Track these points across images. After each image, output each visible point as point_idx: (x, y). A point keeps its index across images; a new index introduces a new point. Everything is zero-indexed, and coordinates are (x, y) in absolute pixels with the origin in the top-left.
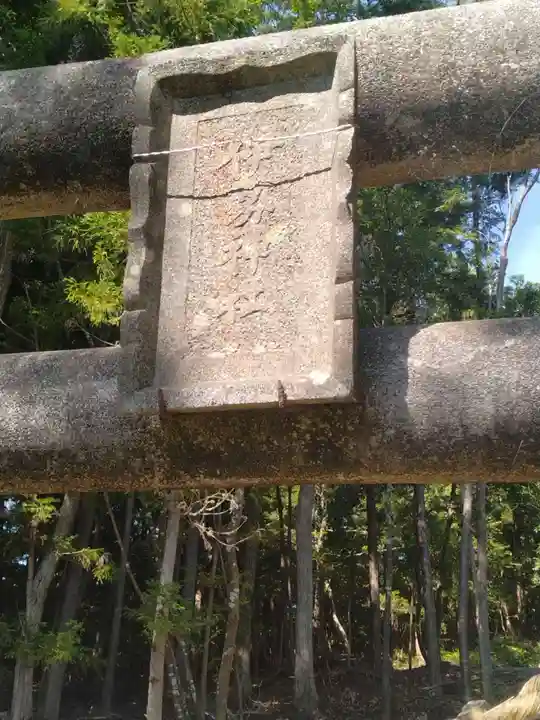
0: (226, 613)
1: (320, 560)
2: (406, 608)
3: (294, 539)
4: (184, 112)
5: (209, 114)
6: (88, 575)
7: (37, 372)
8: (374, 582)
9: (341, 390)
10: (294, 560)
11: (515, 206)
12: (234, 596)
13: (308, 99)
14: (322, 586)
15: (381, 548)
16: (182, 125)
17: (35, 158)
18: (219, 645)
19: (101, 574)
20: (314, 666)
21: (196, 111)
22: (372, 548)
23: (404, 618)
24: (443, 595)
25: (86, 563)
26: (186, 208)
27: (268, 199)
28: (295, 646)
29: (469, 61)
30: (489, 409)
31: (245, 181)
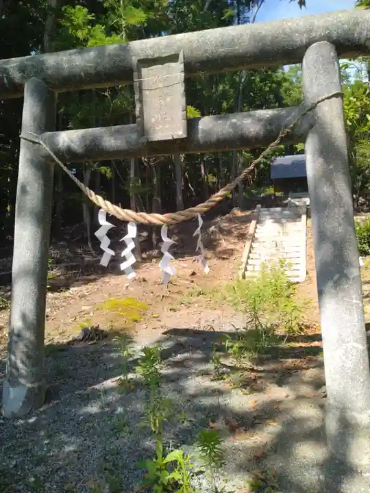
0: (152, 186)
1: (184, 165)
2: (215, 180)
3: (173, 158)
4: (144, 67)
5: (149, 68)
6: (103, 176)
7: (118, 132)
8: (203, 171)
9: (185, 136)
10: (174, 166)
11: (254, 14)
12: (155, 180)
13: (173, 64)
14: (184, 175)
15: (205, 159)
16: (144, 71)
17: (105, 74)
18: (151, 197)
19: (109, 175)
20: (183, 202)
21: (147, 67)
22: (202, 160)
23: (214, 183)
24: (228, 174)
25: (103, 171)
26: (147, 92)
27: (166, 90)
28: (176, 196)
29: (210, 48)
30: (215, 136)
31: (161, 85)
